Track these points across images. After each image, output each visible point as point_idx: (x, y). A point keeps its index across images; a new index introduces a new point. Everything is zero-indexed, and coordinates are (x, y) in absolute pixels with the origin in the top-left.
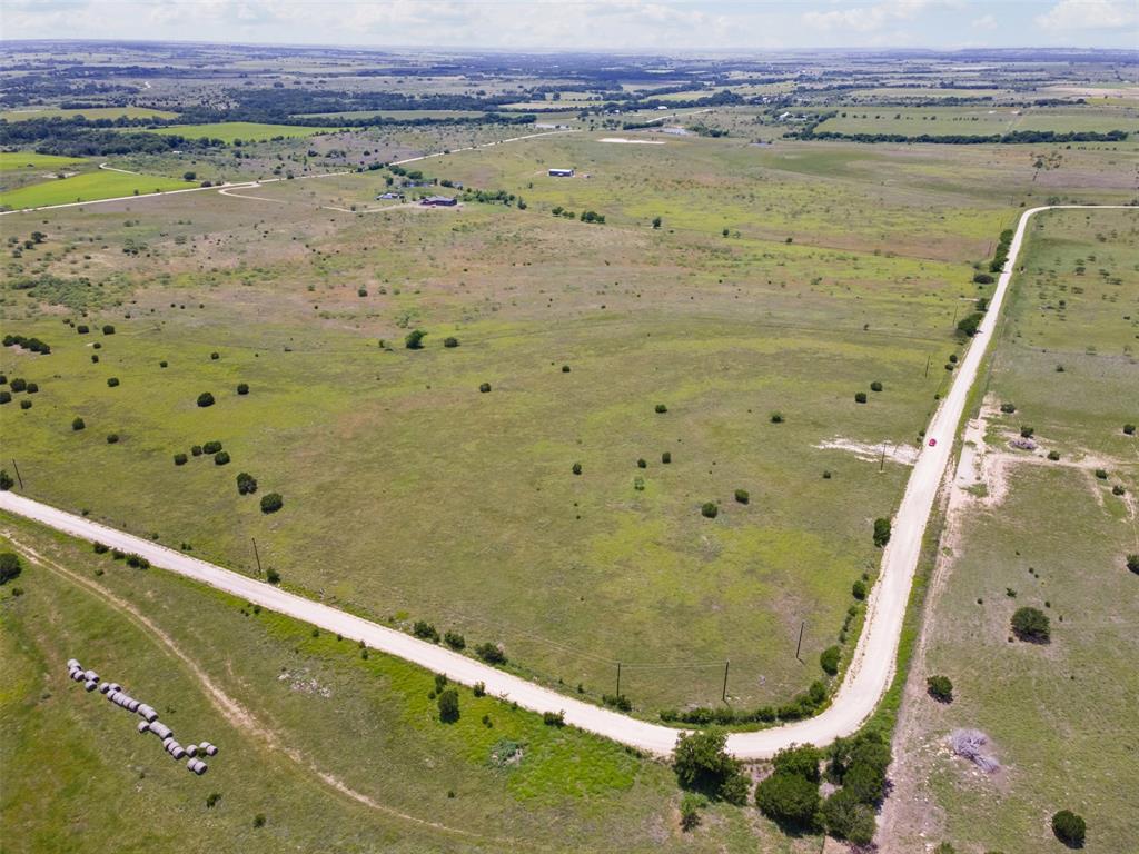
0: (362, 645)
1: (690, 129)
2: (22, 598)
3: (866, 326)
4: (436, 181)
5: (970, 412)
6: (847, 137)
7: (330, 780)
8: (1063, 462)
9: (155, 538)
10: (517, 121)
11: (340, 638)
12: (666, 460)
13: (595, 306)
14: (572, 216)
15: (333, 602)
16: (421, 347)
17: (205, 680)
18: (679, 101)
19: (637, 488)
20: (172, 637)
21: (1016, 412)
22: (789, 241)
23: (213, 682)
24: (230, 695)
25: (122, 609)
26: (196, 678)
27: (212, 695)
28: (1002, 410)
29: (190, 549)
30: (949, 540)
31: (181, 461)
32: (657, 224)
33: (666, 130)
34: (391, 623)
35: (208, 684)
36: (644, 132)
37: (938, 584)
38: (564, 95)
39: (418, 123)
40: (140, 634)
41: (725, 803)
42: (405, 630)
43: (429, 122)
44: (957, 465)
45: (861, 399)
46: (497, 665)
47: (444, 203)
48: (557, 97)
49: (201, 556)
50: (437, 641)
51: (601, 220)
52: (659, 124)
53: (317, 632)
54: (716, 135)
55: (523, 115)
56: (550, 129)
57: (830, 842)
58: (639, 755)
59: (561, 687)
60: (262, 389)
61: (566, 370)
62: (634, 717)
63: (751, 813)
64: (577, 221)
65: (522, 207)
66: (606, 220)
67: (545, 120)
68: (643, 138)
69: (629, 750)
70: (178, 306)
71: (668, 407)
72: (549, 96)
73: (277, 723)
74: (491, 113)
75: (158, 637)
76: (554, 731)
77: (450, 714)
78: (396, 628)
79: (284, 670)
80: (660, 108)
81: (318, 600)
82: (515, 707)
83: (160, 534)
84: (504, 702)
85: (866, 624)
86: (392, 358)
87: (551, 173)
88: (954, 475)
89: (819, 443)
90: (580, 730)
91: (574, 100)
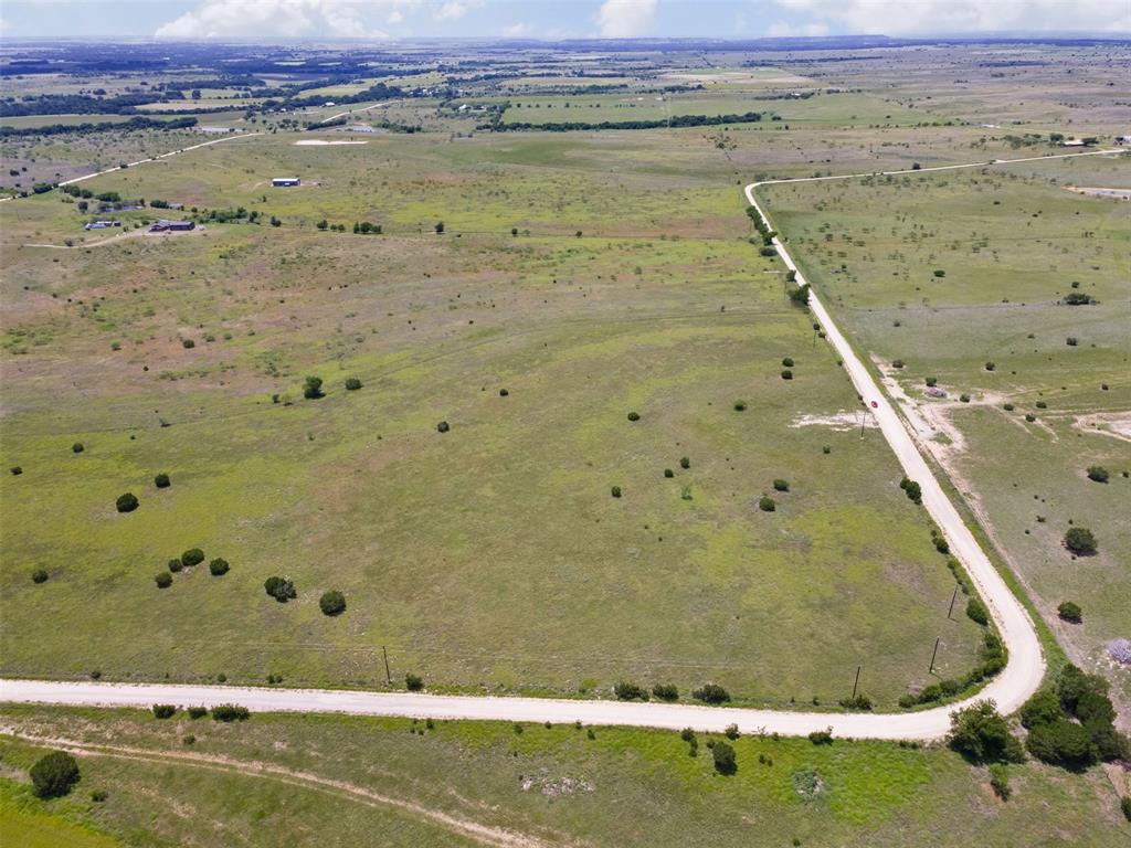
0: (578, 726)
1: (378, 126)
3: (723, 308)
4: (142, 202)
5: (874, 372)
6: (537, 127)
8: (973, 402)
9: (222, 680)
10: (176, 125)
11: (548, 726)
12: (685, 465)
13: (461, 323)
14: (342, 229)
15: (502, 690)
16: (323, 395)
17: (440, 816)
18: (341, 96)
19: (684, 498)
20: (358, 783)
22: (579, 234)
23: (456, 818)
24: (489, 824)
25: (260, 772)
26: (429, 818)
27: (467, 831)
28: (894, 366)
29: (280, 681)
30: (963, 486)
31: (164, 583)
32: (440, 229)
33: (356, 128)
34: (583, 693)
35: (452, 822)
36: (331, 131)
37: (989, 528)
38: (204, 92)
40: (316, 794)
41: (1010, 765)
42: (605, 697)
44: (908, 420)
45: (786, 376)
46: (724, 703)
47: (180, 228)
48: (197, 96)
49: (299, 684)
50: (646, 699)
51: (378, 230)
52: (341, 122)
53: (519, 728)
54: (411, 131)
55: (179, 117)
56: (216, 136)
58: (914, 746)
59: (816, 705)
61: (504, 393)
63: (1035, 765)
65: (276, 224)
66: (382, 230)
67: (206, 123)
69: (903, 744)
71: (640, 414)
72: (188, 94)
73: (567, 836)
74: (130, 115)
75: (342, 790)
76: (824, 749)
77: (726, 766)
78: (593, 698)
79: (521, 778)
80: (328, 104)
81: (484, 693)
82: (776, 737)
83: (226, 673)
84: (762, 737)
85: (968, 572)
86: (291, 412)
87: (275, 183)
88: (914, 429)
90: (850, 740)
91: (220, 98)
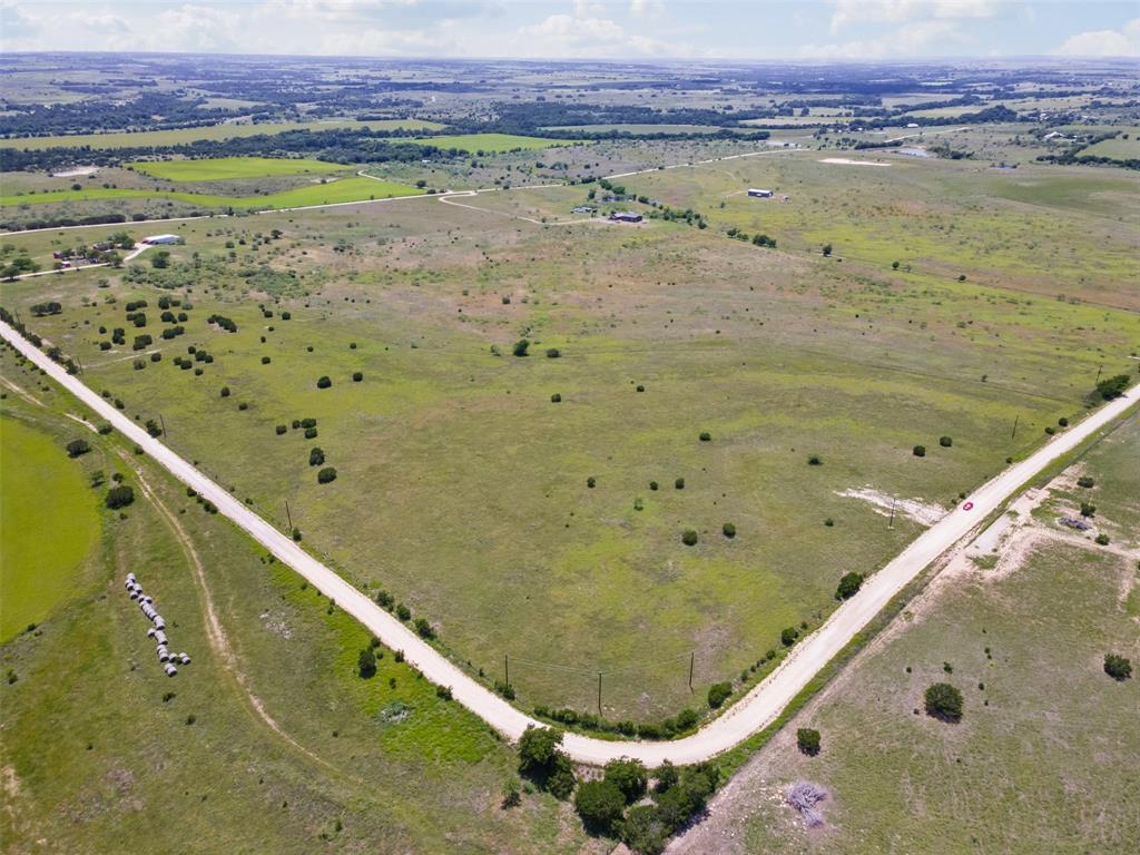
0: (332, 602)
1: (930, 150)
2: (126, 521)
3: (984, 377)
4: (635, 196)
5: (1039, 481)
7: (255, 702)
8: (1112, 548)
9: (232, 490)
10: (748, 139)
11: (320, 594)
12: (680, 485)
13: (709, 330)
14: (745, 238)
15: (332, 564)
16: (526, 355)
17: (210, 606)
18: (936, 118)
19: (636, 508)
20: (204, 570)
21: (1095, 488)
23: (214, 610)
24: (221, 622)
25: (184, 542)
26: (205, 604)
27: (209, 619)
28: (1079, 484)
29: (251, 503)
30: (917, 607)
31: (281, 431)
32: (827, 251)
33: (903, 151)
34: (364, 588)
35: (210, 611)
36: (878, 152)
37: (876, 646)
38: (812, 111)
39: (652, 137)
40: (185, 563)
41: (549, 794)
42: (372, 597)
43: (662, 136)
44: (980, 533)
45: (919, 452)
46: (427, 640)
47: (629, 219)
48: (805, 113)
49: (256, 510)
50: (391, 610)
51: (772, 244)
52: (897, 144)
53: (305, 585)
54: (957, 157)
55: (756, 131)
56: (777, 147)
57: (622, 847)
58: (498, 738)
59: (467, 668)
60: (374, 379)
61: (640, 389)
62: (514, 706)
63: (567, 808)
64: (749, 244)
65: (702, 226)
66: (777, 245)
67: (779, 137)
68: (870, 159)
69: (493, 732)
70: (350, 300)
71: (713, 436)
72: (798, 111)
73: (241, 650)
74: (727, 127)
75: (196, 568)
76: (442, 703)
77: (368, 671)
78: (366, 594)
79: (267, 610)
80: (910, 125)
81: (320, 560)
82: (421, 675)
83: (237, 488)
84: (415, 671)
85: (778, 669)
86: (497, 362)
87: (750, 194)
88: (971, 542)
89: (843, 491)
90: (462, 706)
91: (822, 116)
